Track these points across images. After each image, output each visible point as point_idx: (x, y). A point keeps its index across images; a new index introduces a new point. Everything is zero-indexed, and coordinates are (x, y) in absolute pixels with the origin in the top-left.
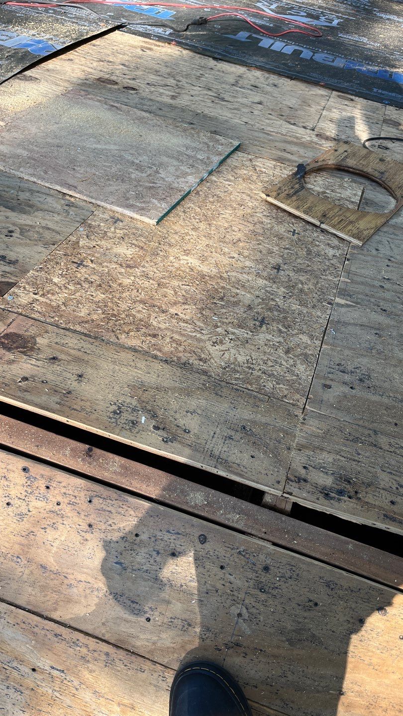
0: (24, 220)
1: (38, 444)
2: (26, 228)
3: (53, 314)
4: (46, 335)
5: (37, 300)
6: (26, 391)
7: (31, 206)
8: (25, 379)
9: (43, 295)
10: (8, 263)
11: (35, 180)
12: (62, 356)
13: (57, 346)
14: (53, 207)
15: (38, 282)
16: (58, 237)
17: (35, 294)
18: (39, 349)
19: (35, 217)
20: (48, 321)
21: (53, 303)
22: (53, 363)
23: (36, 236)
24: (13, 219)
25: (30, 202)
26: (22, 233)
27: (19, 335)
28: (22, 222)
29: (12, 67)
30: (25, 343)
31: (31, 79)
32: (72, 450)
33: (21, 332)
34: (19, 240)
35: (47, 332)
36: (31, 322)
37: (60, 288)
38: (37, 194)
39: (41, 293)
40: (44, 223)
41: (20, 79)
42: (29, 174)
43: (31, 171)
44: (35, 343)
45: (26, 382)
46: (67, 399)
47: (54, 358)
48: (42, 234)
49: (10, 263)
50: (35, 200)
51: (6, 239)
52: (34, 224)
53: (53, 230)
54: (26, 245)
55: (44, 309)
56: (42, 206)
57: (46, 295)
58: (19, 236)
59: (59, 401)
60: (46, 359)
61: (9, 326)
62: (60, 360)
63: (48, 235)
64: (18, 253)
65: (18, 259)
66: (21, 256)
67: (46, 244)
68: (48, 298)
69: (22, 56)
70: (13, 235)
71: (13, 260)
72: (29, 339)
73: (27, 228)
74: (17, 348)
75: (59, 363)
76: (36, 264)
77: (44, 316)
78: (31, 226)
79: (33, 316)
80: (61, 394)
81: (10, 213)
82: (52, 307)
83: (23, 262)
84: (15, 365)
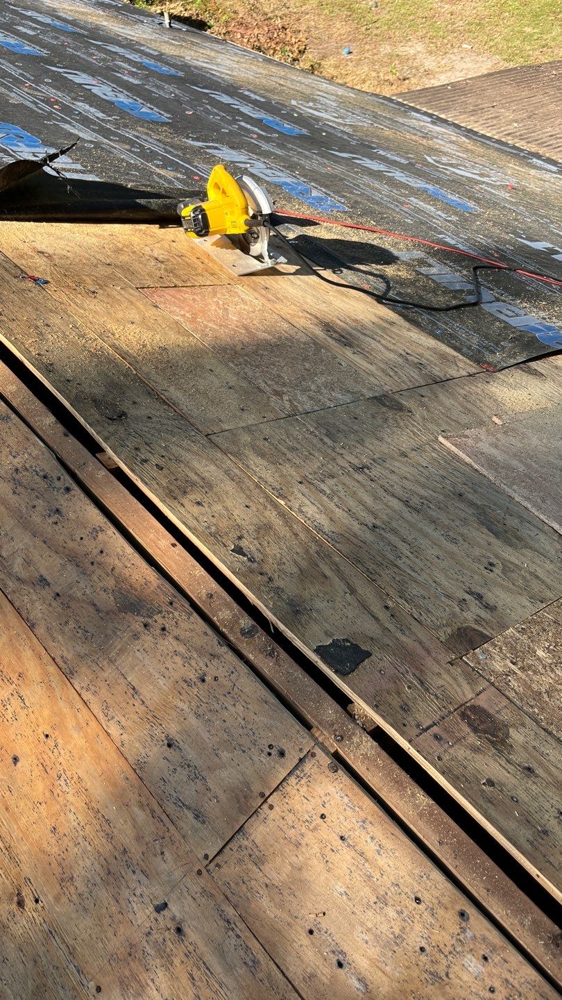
0: (508, 554)
1: (489, 887)
2: (510, 566)
3: (533, 703)
4: (522, 730)
5: (515, 673)
6: (490, 802)
7: (519, 539)
8: (490, 783)
9: (522, 669)
10: (484, 606)
11: (529, 506)
12: (539, 771)
13: (535, 753)
14: (544, 549)
15: (518, 647)
16: (549, 594)
17: (514, 664)
18: (511, 746)
19: (523, 554)
20: (525, 708)
21: (533, 685)
22: (529, 777)
23: (521, 582)
24: (496, 547)
25: (518, 533)
26: (504, 571)
27: (489, 714)
28: (506, 555)
29: (515, 353)
30: (495, 729)
31: (535, 373)
32: (534, 922)
33: (491, 711)
34: (500, 579)
35: (523, 725)
36: (505, 702)
37: (544, 667)
38: (528, 525)
39: (520, 664)
40: (533, 568)
41: (523, 371)
42: (522, 496)
43: (525, 492)
44: (507, 736)
45: (491, 789)
46: (543, 842)
47: (529, 769)
48: (528, 581)
49: (487, 607)
50: (525, 532)
51: (485, 572)
52: (520, 564)
53: (543, 582)
54: (508, 590)
55: (521, 689)
56: (532, 543)
57: (526, 670)
58: (500, 574)
59: (532, 839)
60: (519, 766)
61: (478, 695)
62: (537, 776)
63: (536, 586)
64: (497, 597)
65: (497, 605)
66: (501, 603)
67: (533, 598)
68: (528, 675)
69: (528, 341)
70: (494, 569)
71: (491, 604)
72: (501, 726)
73: (512, 567)
74: (485, 732)
75: (536, 780)
76: (517, 621)
77: (522, 700)
78: (516, 566)
79: (507, 693)
80: (534, 829)
81: (493, 540)
82: (532, 692)
83: (502, 611)
84: (481, 756)
